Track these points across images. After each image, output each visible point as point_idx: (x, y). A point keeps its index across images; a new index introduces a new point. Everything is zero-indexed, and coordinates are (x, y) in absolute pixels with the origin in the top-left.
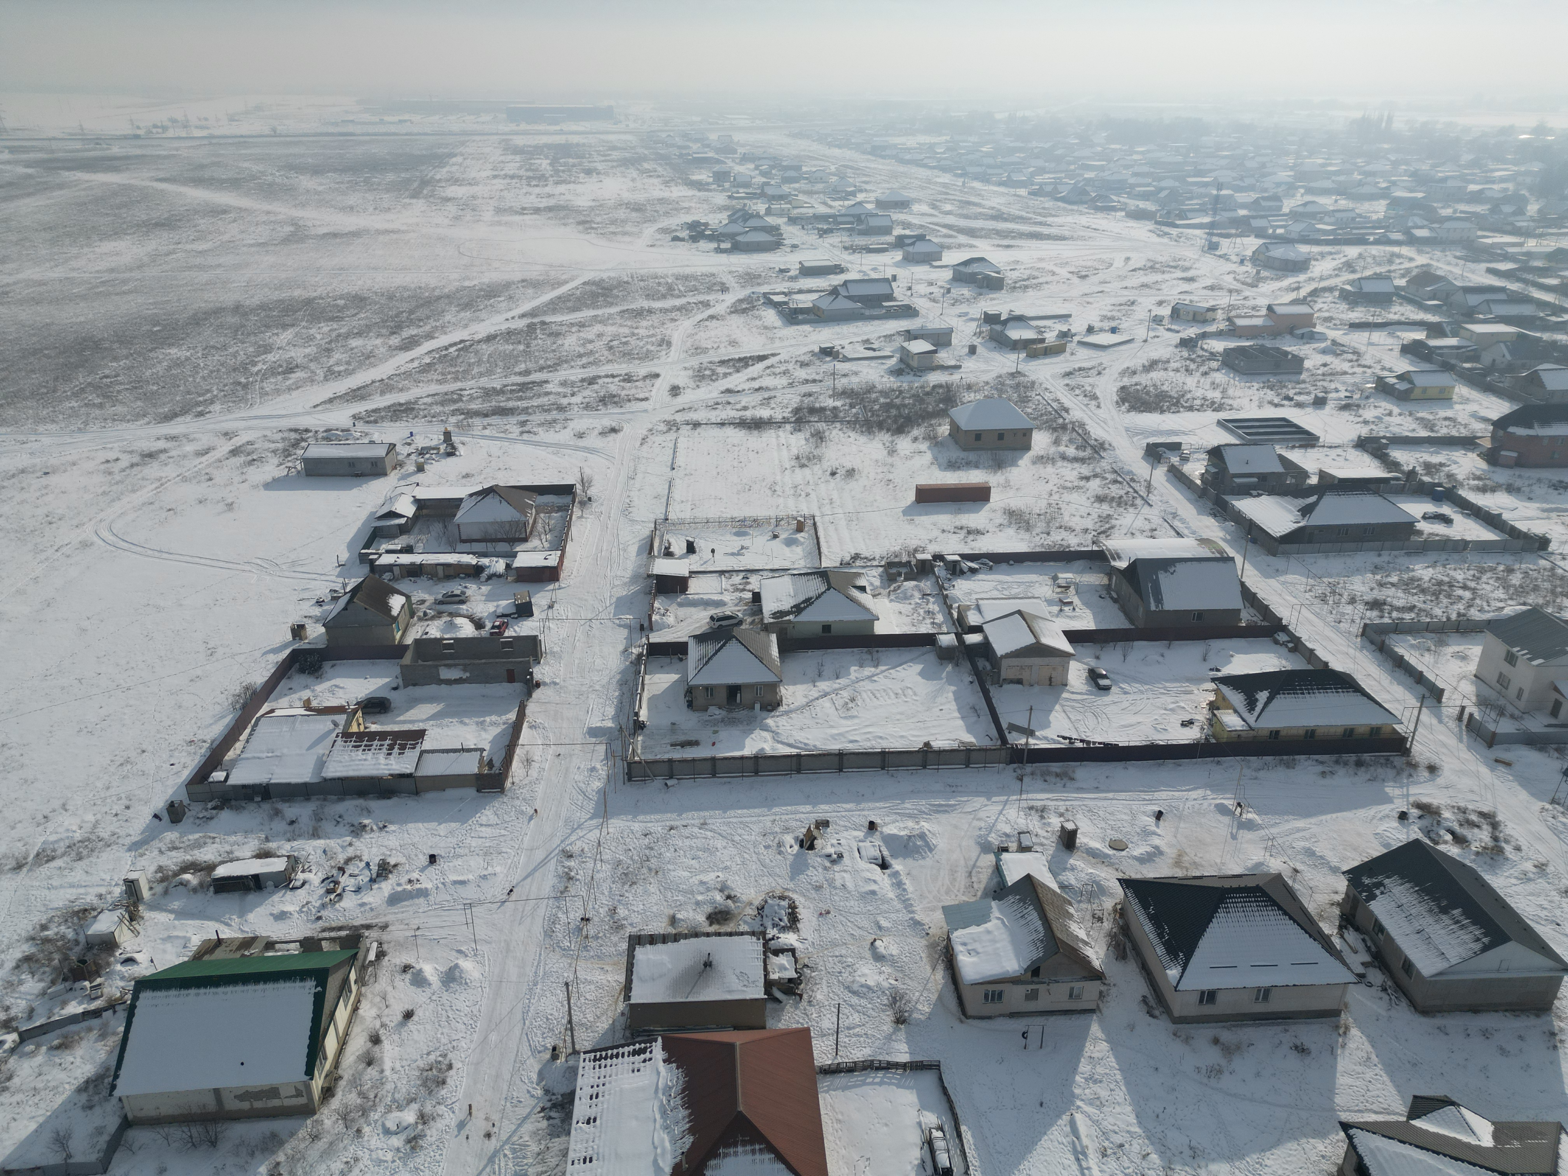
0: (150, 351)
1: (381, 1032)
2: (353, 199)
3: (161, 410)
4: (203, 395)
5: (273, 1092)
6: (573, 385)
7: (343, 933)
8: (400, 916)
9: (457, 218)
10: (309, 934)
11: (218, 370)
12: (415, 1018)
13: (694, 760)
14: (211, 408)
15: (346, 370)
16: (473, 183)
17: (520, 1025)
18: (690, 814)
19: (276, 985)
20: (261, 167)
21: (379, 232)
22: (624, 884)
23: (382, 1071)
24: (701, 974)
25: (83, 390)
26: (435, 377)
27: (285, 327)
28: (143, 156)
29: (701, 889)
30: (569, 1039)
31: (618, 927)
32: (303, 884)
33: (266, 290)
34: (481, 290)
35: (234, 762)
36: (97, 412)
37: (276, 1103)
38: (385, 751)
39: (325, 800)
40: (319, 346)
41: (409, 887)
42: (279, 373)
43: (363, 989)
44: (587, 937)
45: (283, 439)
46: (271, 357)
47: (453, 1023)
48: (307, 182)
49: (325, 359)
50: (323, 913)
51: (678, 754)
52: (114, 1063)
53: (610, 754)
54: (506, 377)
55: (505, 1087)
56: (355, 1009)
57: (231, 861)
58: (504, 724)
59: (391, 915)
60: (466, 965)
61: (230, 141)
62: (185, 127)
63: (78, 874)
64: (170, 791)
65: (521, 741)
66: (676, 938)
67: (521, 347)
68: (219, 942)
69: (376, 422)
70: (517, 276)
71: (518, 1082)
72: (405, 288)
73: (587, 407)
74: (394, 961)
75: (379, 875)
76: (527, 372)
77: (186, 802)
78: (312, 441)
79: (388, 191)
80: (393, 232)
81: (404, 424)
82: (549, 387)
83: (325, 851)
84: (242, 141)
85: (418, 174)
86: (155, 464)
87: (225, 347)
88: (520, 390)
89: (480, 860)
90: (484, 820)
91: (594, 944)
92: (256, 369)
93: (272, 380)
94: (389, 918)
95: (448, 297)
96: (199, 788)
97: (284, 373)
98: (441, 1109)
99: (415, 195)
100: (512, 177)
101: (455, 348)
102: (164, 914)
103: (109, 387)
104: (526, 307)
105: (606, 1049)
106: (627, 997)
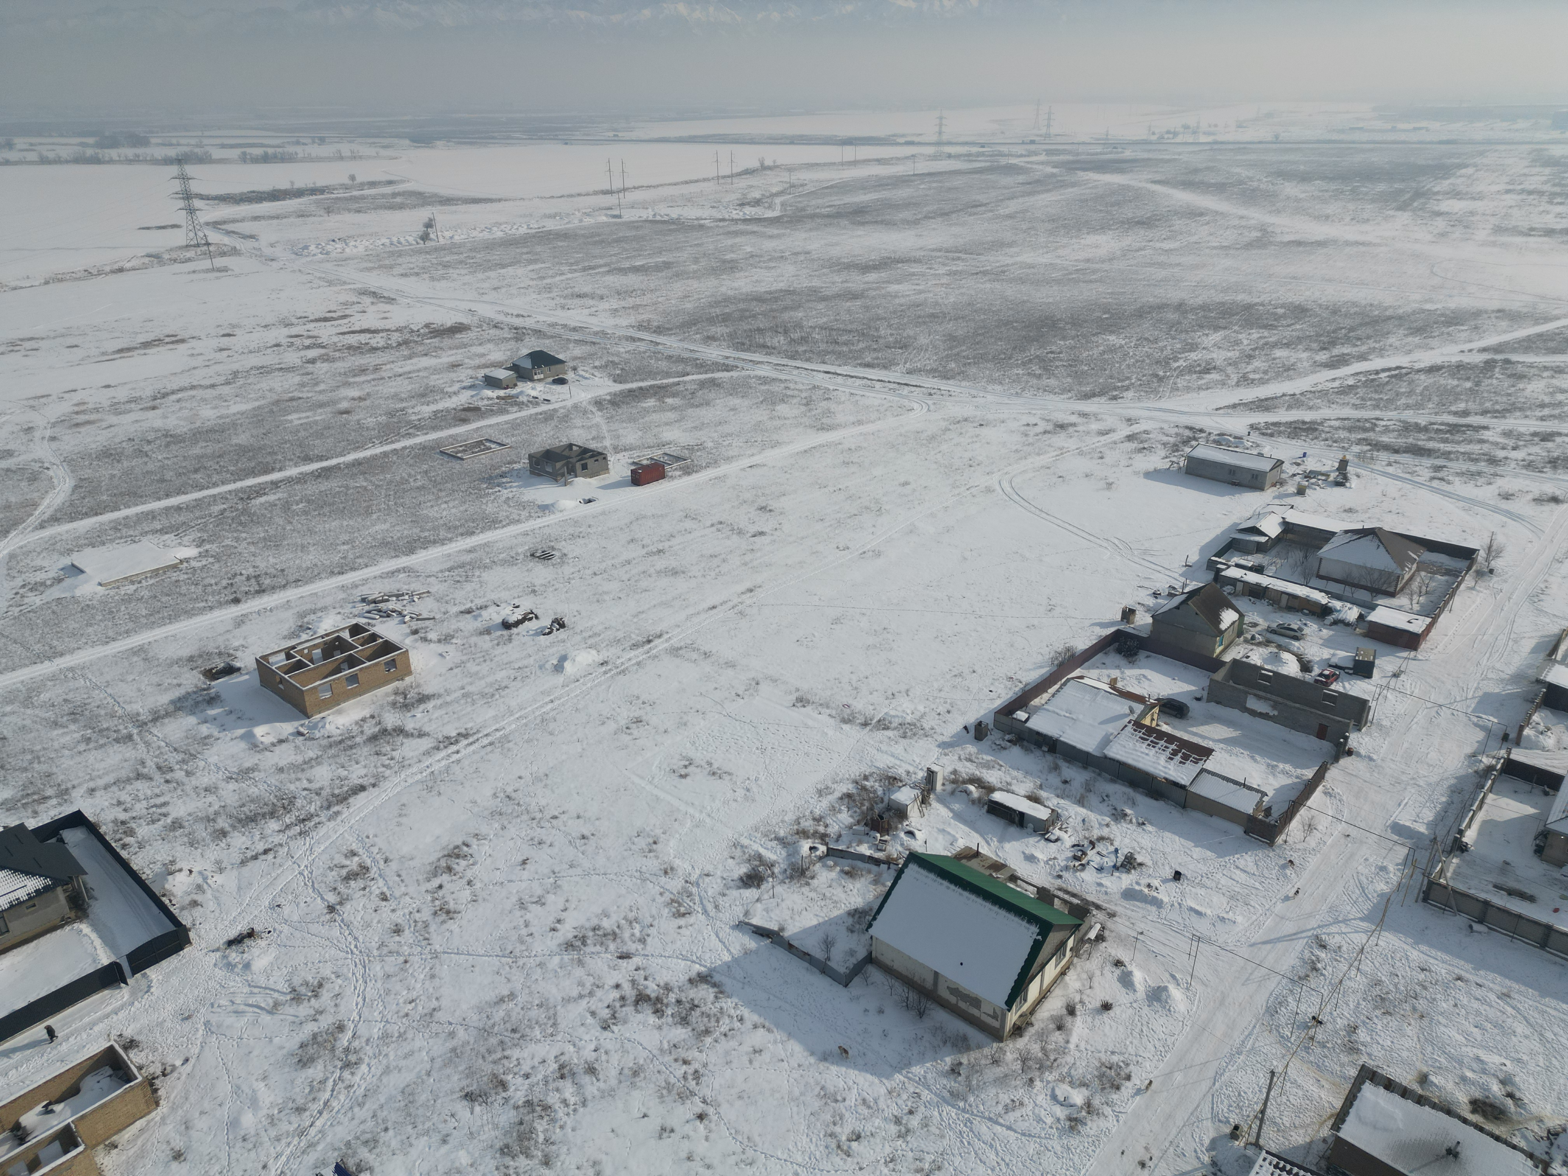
0: (1094, 335)
1: (1078, 1007)
2: (1331, 209)
3: (1084, 389)
4: (1123, 381)
5: (976, 1002)
6: (1519, 436)
7: (1075, 901)
8: (1129, 913)
9: (1443, 235)
10: (1047, 885)
11: (1143, 361)
12: (1111, 1013)
13: (1519, 917)
14: (1125, 394)
15: (1261, 378)
16: (1480, 197)
17: (1209, 1083)
18: (1491, 976)
19: (1007, 915)
20: (1250, 173)
21: (1347, 243)
22: (1376, 1008)
23: (1068, 1042)
24: (1438, 1158)
25: (1030, 360)
26: (1353, 401)
27: (1217, 328)
28: (1149, 159)
29: (1475, 1066)
30: (1255, 1127)
31: (1352, 1048)
32: (1057, 840)
33: (1212, 291)
34: (1442, 315)
35: (1037, 709)
36: (1035, 381)
37: (974, 1011)
38: (1168, 753)
39: (1099, 775)
40: (1242, 351)
41: (1146, 890)
42: (1195, 372)
43: (1075, 960)
44: (1312, 1038)
45: (1177, 434)
46: (1193, 356)
47: (1145, 1039)
48: (1291, 189)
49: (1244, 365)
50: (1063, 874)
51: (1499, 900)
52: (876, 907)
53: (1410, 862)
54: (1436, 414)
55: (1174, 1131)
56: (1063, 973)
57: (1008, 791)
58: (1297, 777)
59: (1121, 907)
60: (1176, 993)
61: (1231, 146)
62: (1194, 133)
63: (898, 749)
64: (982, 712)
65: (1309, 803)
66: (1420, 1100)
67: (1468, 385)
68: (977, 854)
69: (1272, 435)
70: (1496, 305)
71: (1188, 1135)
72: (1354, 304)
73: (1529, 465)
74: (1109, 950)
75: (1122, 865)
76: (1465, 413)
77: (991, 726)
78: (1202, 442)
79: (1373, 201)
80: (1363, 244)
81: (1300, 443)
82: (1486, 435)
83: (1084, 820)
84: (1241, 148)
85: (1414, 185)
86: (1063, 435)
87: (1156, 341)
88: (1448, 432)
89: (1224, 900)
90: (1241, 863)
91: (1318, 1050)
92: (1176, 365)
93: (1187, 377)
94: (1119, 909)
95: (1400, 318)
96: (1004, 719)
97: (1200, 372)
98: (1107, 1110)
99: (1402, 208)
100: (1530, 193)
101: (1387, 374)
102: (946, 810)
103: (1051, 361)
104: (1492, 340)
105: (1292, 1164)
106: (1336, 1127)
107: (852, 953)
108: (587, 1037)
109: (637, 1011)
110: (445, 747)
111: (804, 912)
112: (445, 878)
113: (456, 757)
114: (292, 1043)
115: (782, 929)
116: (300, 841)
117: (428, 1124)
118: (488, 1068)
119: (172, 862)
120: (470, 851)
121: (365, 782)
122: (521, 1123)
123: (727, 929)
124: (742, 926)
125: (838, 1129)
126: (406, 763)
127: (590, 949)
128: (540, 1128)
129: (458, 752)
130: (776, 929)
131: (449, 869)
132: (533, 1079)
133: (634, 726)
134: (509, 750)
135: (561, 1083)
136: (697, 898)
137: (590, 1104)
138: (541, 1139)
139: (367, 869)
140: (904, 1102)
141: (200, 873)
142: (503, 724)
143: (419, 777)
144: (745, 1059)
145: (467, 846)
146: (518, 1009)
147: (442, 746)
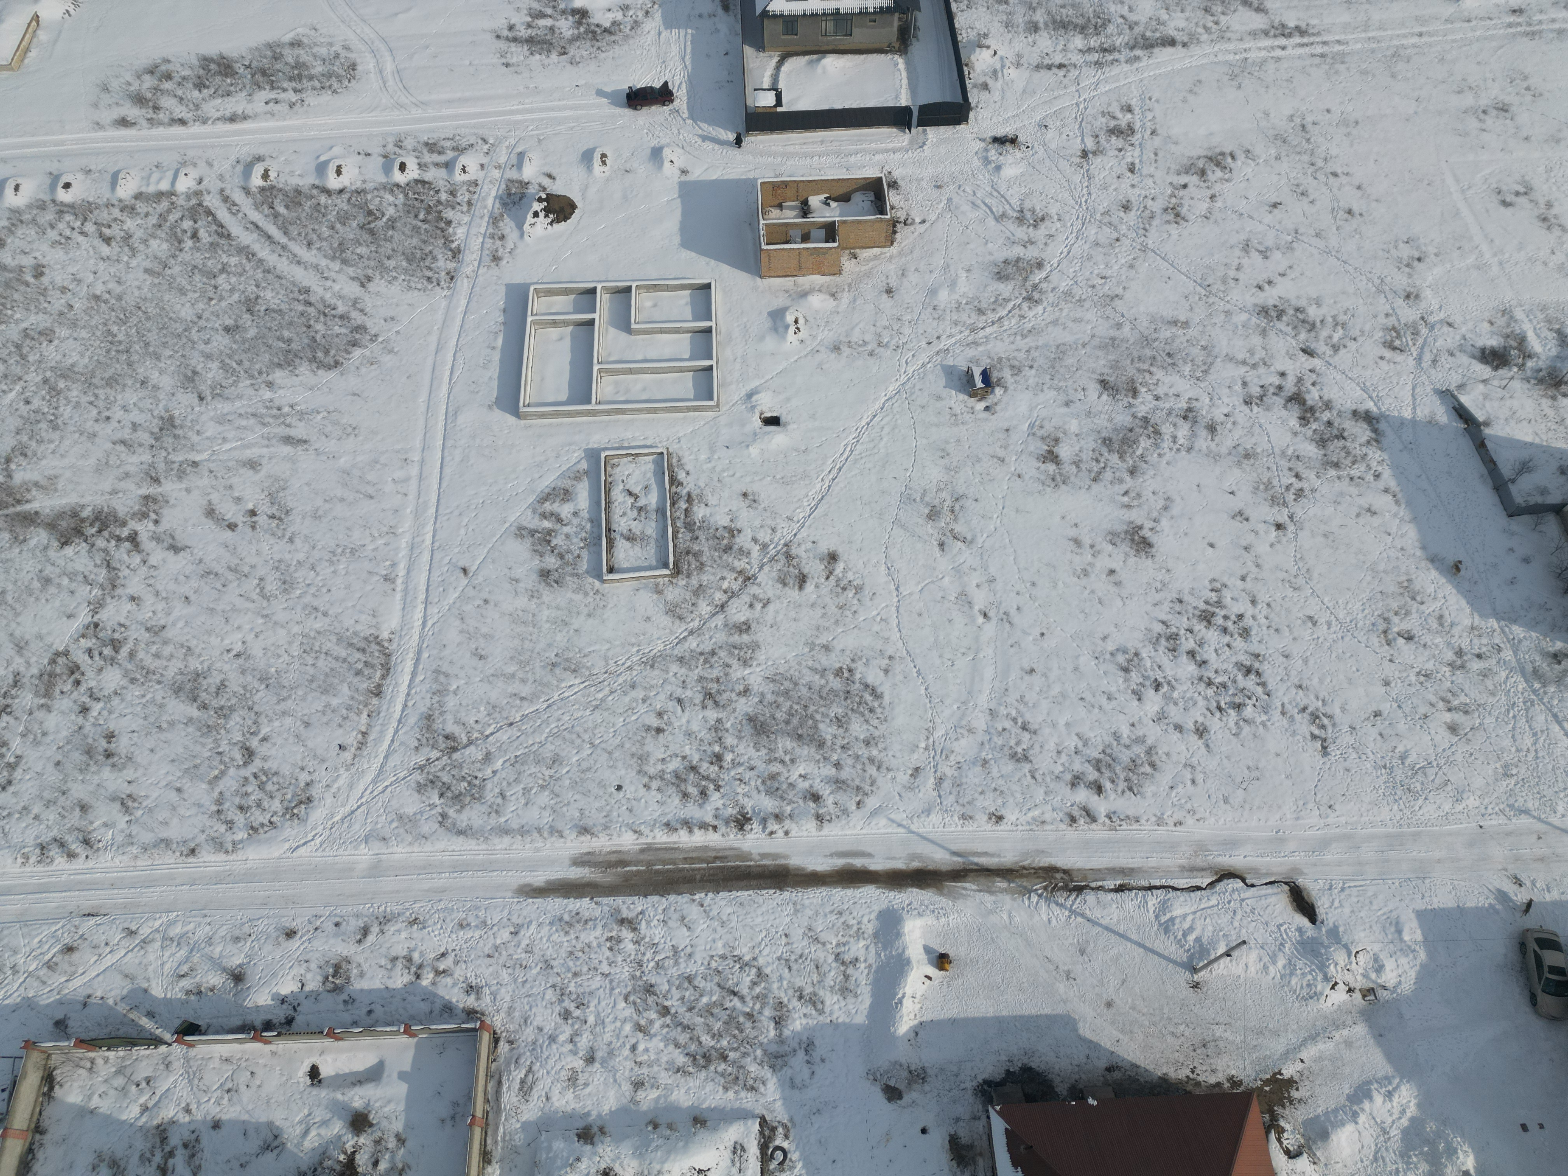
107: (1544, 491)
108: (1226, 400)
109: (1285, 407)
110: (1275, 36)
111: (1525, 423)
112: (1193, 180)
113: (1279, 53)
114: (1001, 255)
115: (1487, 424)
116: (1092, 71)
117: (1062, 384)
118: (1131, 371)
119: (986, 36)
120: (1232, 165)
121: (1179, 37)
122: (1131, 430)
123: (1429, 389)
124: (1446, 395)
125: (1396, 620)
126: (1228, 35)
127: (1281, 325)
128: (1143, 444)
129: (1283, 48)
130: (1481, 419)
131: (1203, 173)
132: (1160, 404)
133: (1494, 113)
134: (1336, 72)
135: (1181, 422)
136: (1420, 341)
137: (1193, 454)
138: (1139, 452)
139: (1133, 132)
140: (1480, 644)
141: (1002, 58)
142: (1350, 37)
143: (1231, 57)
144: (1355, 510)
145: (1233, 158)
146: (1184, 339)
147: (1272, 33)
